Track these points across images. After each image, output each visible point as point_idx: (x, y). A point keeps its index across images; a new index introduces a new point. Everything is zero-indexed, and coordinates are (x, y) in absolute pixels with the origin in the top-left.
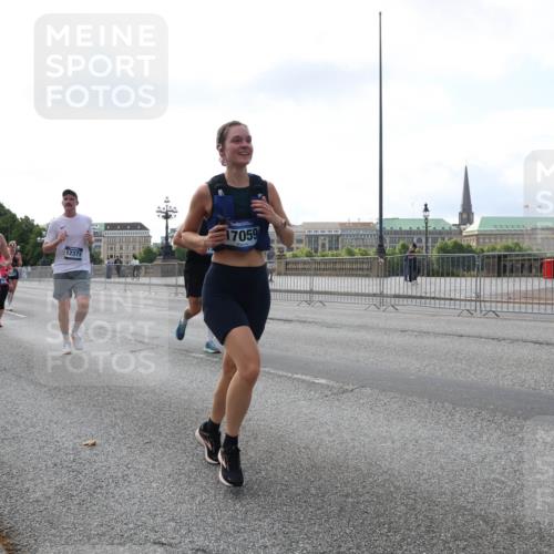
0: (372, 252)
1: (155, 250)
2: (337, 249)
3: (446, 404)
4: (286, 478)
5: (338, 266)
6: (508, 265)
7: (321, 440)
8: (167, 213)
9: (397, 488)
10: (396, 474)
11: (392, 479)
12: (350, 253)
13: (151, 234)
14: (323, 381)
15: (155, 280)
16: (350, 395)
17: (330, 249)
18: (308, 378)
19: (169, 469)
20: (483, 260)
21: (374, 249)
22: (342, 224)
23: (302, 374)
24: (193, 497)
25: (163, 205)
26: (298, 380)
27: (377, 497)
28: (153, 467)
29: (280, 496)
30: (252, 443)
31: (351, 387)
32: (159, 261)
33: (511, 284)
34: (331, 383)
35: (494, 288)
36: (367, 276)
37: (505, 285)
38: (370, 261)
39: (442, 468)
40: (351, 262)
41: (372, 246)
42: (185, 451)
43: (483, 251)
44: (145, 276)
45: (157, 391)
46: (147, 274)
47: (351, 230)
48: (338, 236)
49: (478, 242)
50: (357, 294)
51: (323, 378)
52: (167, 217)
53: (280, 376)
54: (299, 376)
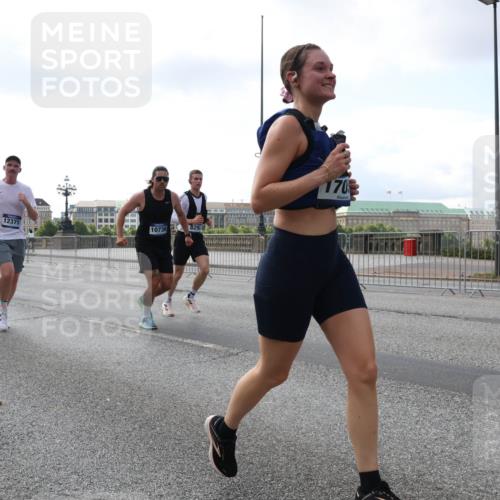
0: (254, 230)
1: (55, 224)
2: (222, 226)
3: (321, 366)
4: (178, 433)
5: (223, 242)
6: (374, 243)
7: (210, 398)
8: (66, 190)
9: (279, 441)
10: (278, 428)
11: (275, 433)
12: (234, 230)
13: (51, 209)
14: (211, 346)
15: (55, 252)
16: (235, 357)
17: (216, 226)
18: (197, 343)
19: (71, 426)
20: (351, 240)
21: (256, 227)
22: (226, 205)
23: (192, 339)
24: (94, 452)
25: (63, 184)
26: (188, 344)
27: (261, 449)
28: (56, 424)
29: (174, 449)
30: (147, 402)
31: (235, 351)
32: (59, 235)
33: (376, 260)
34: (219, 347)
35: (361, 264)
36: (250, 251)
37: (371, 262)
38: (252, 238)
39: (319, 423)
40: (235, 239)
41: (254, 225)
42: (85, 409)
43: (351, 230)
44: (46, 248)
45: (59, 354)
46: (47, 246)
47: (234, 209)
48: (223, 215)
49: (347, 223)
50: (240, 268)
51: (211, 342)
52: (67, 194)
53: (171, 341)
54: (189, 341)
